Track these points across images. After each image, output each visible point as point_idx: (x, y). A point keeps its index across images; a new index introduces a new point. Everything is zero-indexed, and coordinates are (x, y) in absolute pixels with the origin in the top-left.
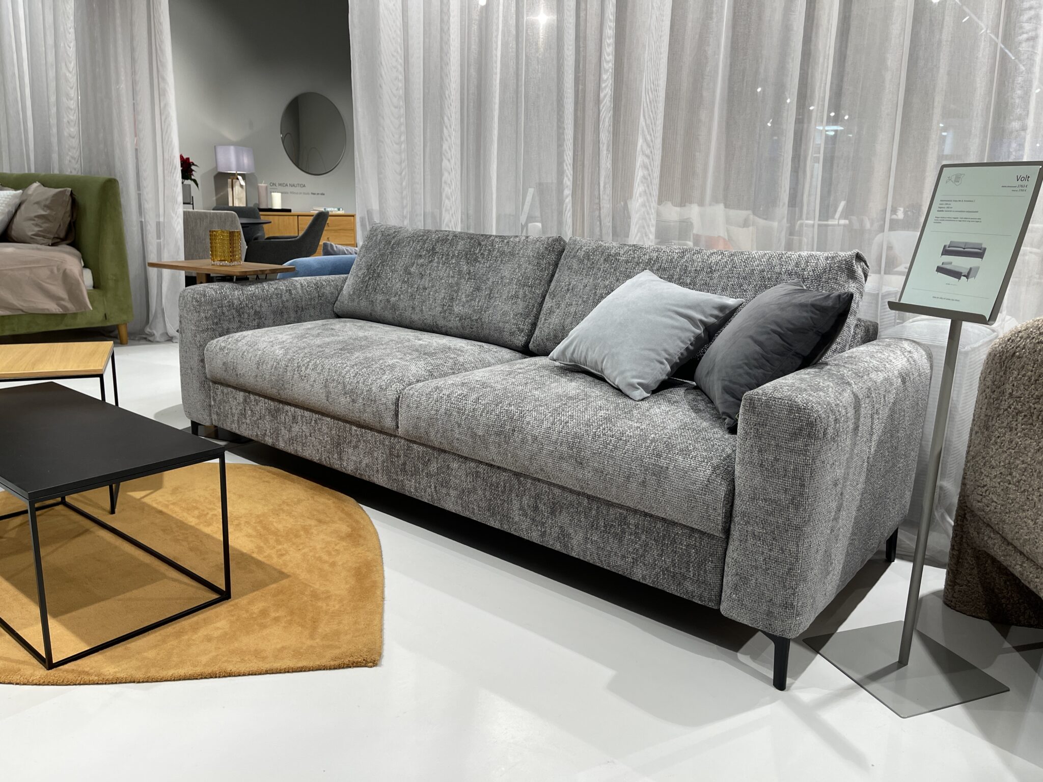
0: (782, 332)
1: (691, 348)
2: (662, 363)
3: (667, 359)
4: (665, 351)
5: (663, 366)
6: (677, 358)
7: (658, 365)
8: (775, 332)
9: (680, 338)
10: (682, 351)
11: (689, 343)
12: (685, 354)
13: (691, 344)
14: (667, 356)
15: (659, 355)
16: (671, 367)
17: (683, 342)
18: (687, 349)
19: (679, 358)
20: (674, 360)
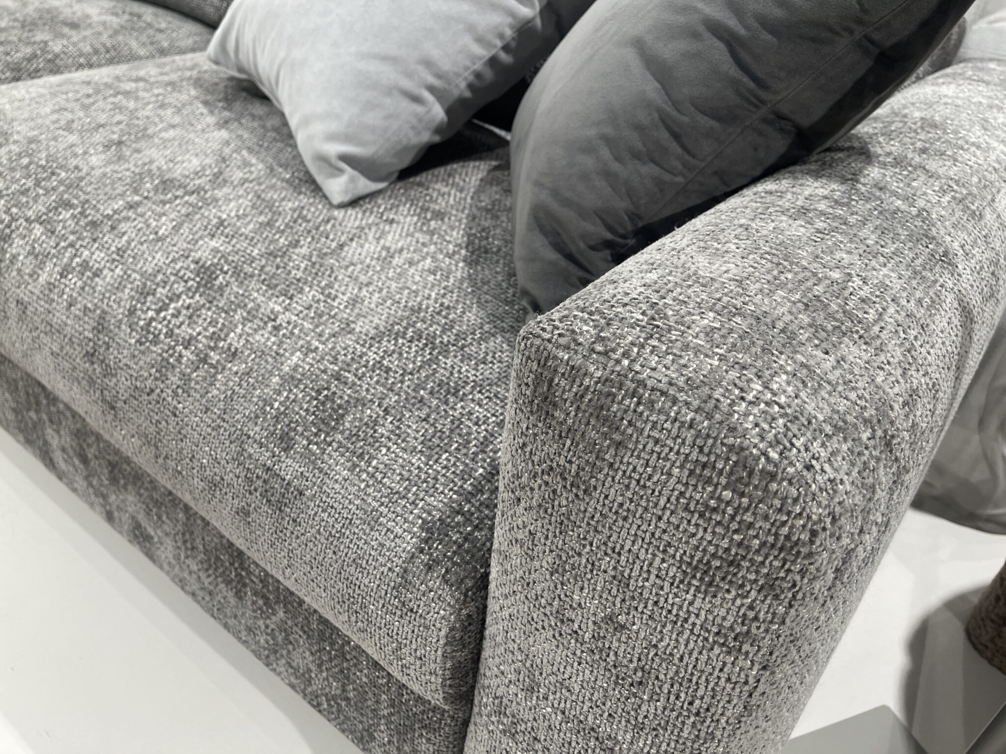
0: (742, 32)
1: (505, 57)
2: (416, 99)
3: (431, 89)
4: (428, 63)
5: (419, 109)
6: (463, 85)
7: (406, 105)
8: (716, 30)
9: (471, 29)
10: (478, 66)
11: (499, 43)
12: (489, 75)
13: (506, 48)
14: (431, 80)
15: (409, 75)
16: (448, 112)
17: (480, 40)
18: (493, 62)
19: (470, 86)
20: (456, 93)
